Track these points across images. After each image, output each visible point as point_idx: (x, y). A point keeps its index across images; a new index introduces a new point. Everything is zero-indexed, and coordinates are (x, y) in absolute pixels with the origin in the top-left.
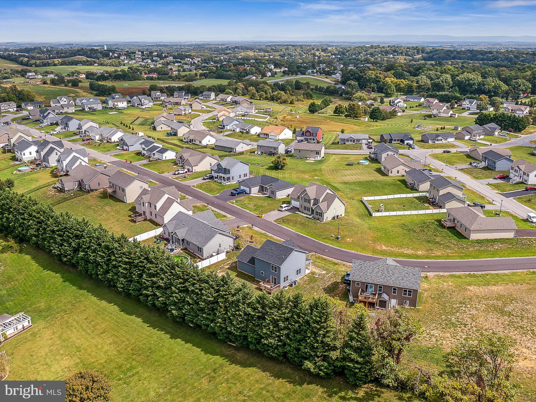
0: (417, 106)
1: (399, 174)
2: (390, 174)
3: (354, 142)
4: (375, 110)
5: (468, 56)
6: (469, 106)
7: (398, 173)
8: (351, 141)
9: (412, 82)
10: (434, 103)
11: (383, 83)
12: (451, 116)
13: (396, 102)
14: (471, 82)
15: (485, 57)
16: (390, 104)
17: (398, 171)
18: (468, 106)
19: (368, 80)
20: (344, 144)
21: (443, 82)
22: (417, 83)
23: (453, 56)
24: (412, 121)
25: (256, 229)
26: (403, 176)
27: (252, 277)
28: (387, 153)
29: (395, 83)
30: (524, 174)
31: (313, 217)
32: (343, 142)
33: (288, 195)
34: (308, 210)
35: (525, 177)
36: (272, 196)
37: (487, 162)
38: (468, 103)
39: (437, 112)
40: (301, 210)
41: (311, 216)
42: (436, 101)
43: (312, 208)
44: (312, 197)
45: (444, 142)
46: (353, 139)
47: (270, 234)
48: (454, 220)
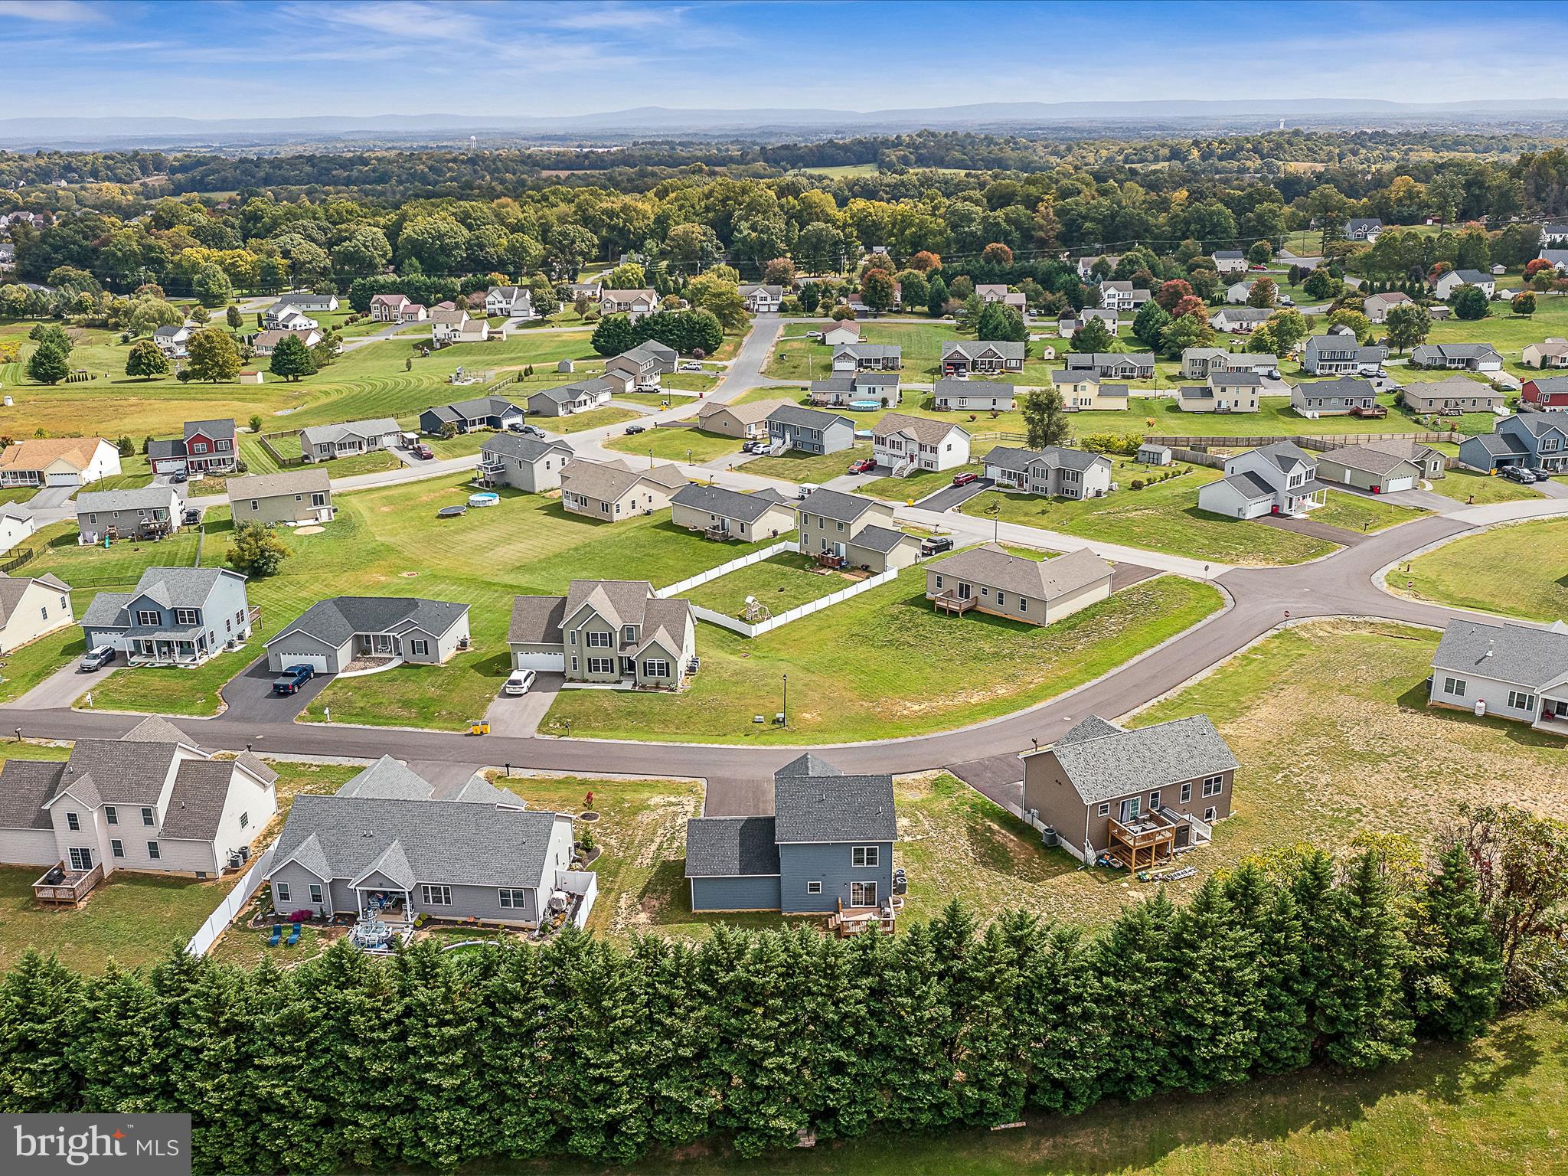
0: (347, 323)
1: (638, 511)
2: (616, 517)
3: (361, 447)
4: (288, 345)
5: (308, 175)
6: (503, 305)
7: (634, 507)
8: (352, 445)
9: (270, 254)
10: (402, 307)
11: (178, 265)
12: (490, 339)
13: (282, 315)
14: (448, 240)
15: (355, 173)
16: (260, 325)
18: (501, 306)
19: (118, 259)
20: (333, 458)
21: (367, 248)
22: (286, 254)
23: (262, 174)
24: (409, 366)
25: (526, 774)
26: (648, 513)
27: (765, 913)
28: (546, 459)
29: (221, 263)
30: (922, 447)
31: (635, 685)
32: (326, 455)
33: (464, 644)
34: (608, 666)
35: (927, 456)
36: (419, 659)
37: (788, 436)
38: (500, 298)
39: (448, 331)
40: (576, 674)
41: (627, 685)
42: (405, 302)
43: (621, 658)
44: (617, 623)
45: (593, 406)
46: (357, 440)
47: (588, 775)
48: (964, 591)
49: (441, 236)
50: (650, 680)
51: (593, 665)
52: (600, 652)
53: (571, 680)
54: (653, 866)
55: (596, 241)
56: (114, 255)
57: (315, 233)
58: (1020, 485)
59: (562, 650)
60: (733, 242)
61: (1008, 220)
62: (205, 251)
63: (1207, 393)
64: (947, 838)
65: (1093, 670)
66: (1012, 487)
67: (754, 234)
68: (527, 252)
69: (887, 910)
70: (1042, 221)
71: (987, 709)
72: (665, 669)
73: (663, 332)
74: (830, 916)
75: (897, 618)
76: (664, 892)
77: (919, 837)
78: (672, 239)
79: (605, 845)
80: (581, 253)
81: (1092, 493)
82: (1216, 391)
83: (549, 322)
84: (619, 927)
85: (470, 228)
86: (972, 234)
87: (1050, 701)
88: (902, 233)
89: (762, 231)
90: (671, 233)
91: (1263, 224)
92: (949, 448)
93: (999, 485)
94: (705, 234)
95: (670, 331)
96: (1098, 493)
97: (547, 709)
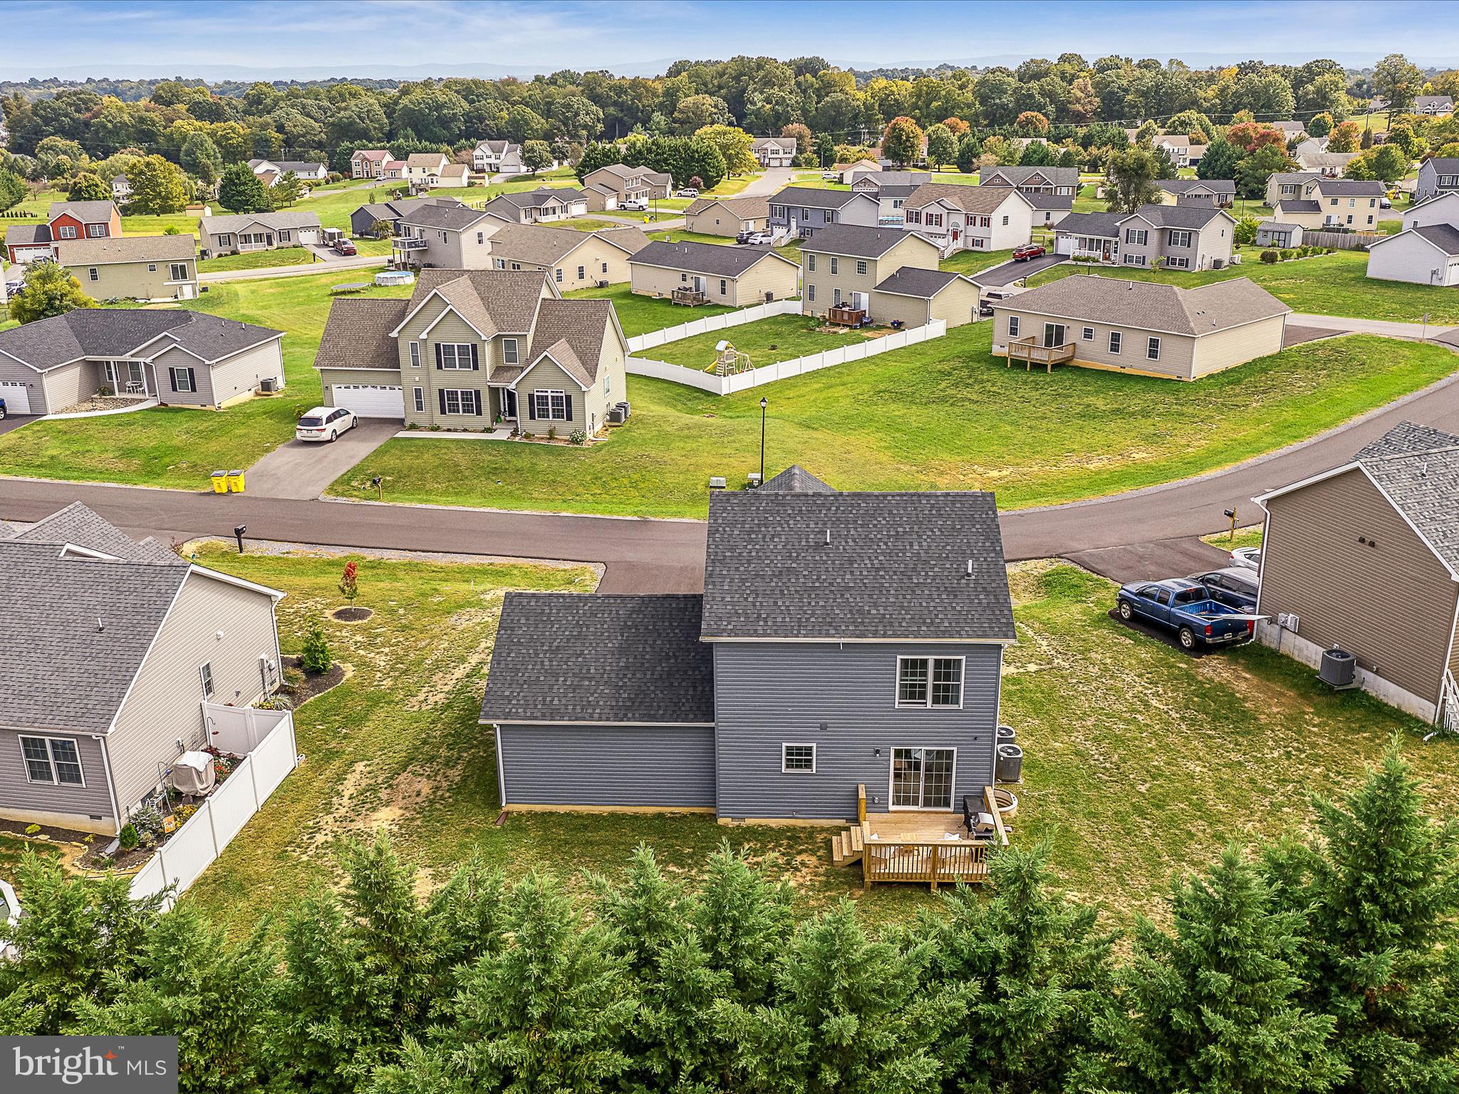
0: (327, 182)
1: (587, 282)
3: (270, 243)
6: (492, 160)
7: (581, 276)
8: (259, 237)
9: (265, 128)
10: (384, 163)
11: (170, 138)
12: (471, 187)
14: (445, 111)
17: (581, 269)
18: (489, 161)
19: (110, 132)
20: (234, 253)
21: (362, 119)
22: (280, 128)
25: (273, 549)
26: (602, 285)
27: (674, 818)
28: (478, 229)
29: (212, 134)
30: (970, 221)
31: (515, 433)
32: (226, 249)
33: (266, 386)
34: (471, 402)
35: (976, 231)
36: (181, 398)
37: (793, 224)
38: (489, 153)
39: (424, 176)
40: (421, 418)
41: (502, 434)
42: (388, 157)
43: (494, 392)
44: (486, 329)
45: (563, 217)
46: (265, 231)
47: (387, 554)
48: (1055, 336)
49: (439, 107)
50: (539, 427)
51: (448, 401)
52: (458, 379)
53: (413, 427)
54: (449, 706)
55: (601, 115)
56: (104, 127)
57: (314, 112)
58: (1106, 258)
59: (397, 380)
60: (745, 115)
61: (1043, 93)
62: (198, 124)
63: (1315, 207)
64: (1094, 671)
65: (1292, 431)
66: (1095, 260)
67: (768, 106)
68: (528, 124)
69: (986, 819)
70: (1079, 94)
71: (1118, 478)
72: (565, 407)
73: (657, 162)
74: (838, 831)
75: (950, 374)
76: (449, 763)
77: (1032, 668)
78: (681, 112)
79: (362, 664)
80: (585, 127)
81: (1207, 264)
82: (1325, 203)
83: (539, 177)
84: (320, 838)
85: (471, 102)
86: (1003, 106)
87: (1228, 468)
88: (928, 106)
89: (777, 103)
90: (681, 105)
91: (1325, 98)
92: (1006, 220)
93: (1075, 259)
94: (716, 106)
95: (666, 159)
96: (1217, 264)
97: (355, 462)
